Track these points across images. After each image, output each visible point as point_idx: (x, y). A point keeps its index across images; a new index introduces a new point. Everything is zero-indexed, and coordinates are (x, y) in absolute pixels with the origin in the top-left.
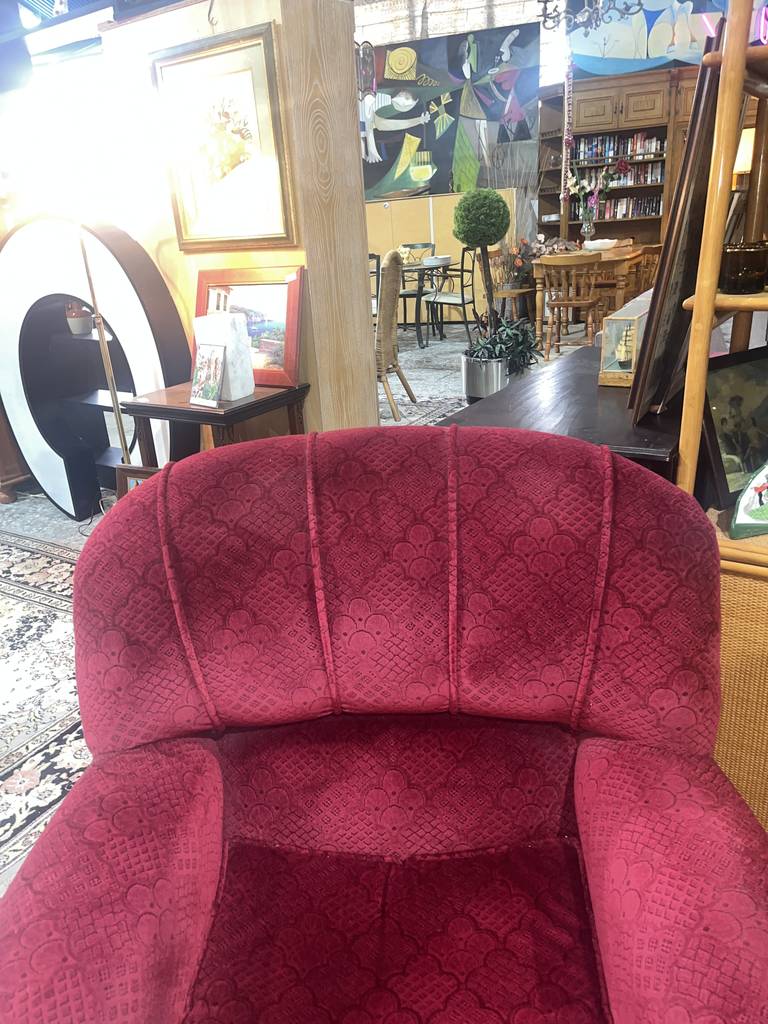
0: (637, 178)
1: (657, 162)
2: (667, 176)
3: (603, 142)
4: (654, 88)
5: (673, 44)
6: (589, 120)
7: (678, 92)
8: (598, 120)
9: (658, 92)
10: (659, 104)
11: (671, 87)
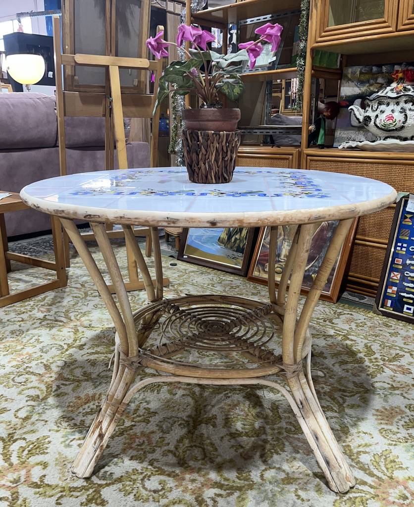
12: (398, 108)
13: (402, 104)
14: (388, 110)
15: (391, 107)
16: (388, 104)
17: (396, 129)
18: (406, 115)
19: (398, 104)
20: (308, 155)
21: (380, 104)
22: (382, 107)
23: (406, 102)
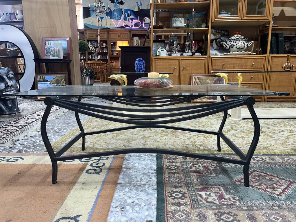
0: (102, 51)
1: (106, 48)
2: (108, 51)
3: (94, 43)
4: (104, 32)
5: (106, 24)
6: (91, 37)
7: (109, 34)
8: (92, 37)
9: (105, 33)
10: (105, 36)
11: (107, 32)
12: (242, 42)
13: (243, 41)
14: (240, 43)
15: (240, 42)
16: (239, 41)
17: (242, 49)
18: (245, 44)
19: (242, 41)
20: (212, 58)
21: (236, 41)
22: (237, 42)
23: (244, 41)
